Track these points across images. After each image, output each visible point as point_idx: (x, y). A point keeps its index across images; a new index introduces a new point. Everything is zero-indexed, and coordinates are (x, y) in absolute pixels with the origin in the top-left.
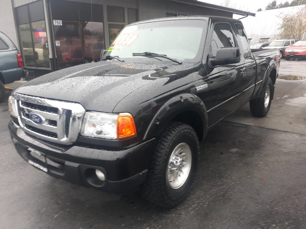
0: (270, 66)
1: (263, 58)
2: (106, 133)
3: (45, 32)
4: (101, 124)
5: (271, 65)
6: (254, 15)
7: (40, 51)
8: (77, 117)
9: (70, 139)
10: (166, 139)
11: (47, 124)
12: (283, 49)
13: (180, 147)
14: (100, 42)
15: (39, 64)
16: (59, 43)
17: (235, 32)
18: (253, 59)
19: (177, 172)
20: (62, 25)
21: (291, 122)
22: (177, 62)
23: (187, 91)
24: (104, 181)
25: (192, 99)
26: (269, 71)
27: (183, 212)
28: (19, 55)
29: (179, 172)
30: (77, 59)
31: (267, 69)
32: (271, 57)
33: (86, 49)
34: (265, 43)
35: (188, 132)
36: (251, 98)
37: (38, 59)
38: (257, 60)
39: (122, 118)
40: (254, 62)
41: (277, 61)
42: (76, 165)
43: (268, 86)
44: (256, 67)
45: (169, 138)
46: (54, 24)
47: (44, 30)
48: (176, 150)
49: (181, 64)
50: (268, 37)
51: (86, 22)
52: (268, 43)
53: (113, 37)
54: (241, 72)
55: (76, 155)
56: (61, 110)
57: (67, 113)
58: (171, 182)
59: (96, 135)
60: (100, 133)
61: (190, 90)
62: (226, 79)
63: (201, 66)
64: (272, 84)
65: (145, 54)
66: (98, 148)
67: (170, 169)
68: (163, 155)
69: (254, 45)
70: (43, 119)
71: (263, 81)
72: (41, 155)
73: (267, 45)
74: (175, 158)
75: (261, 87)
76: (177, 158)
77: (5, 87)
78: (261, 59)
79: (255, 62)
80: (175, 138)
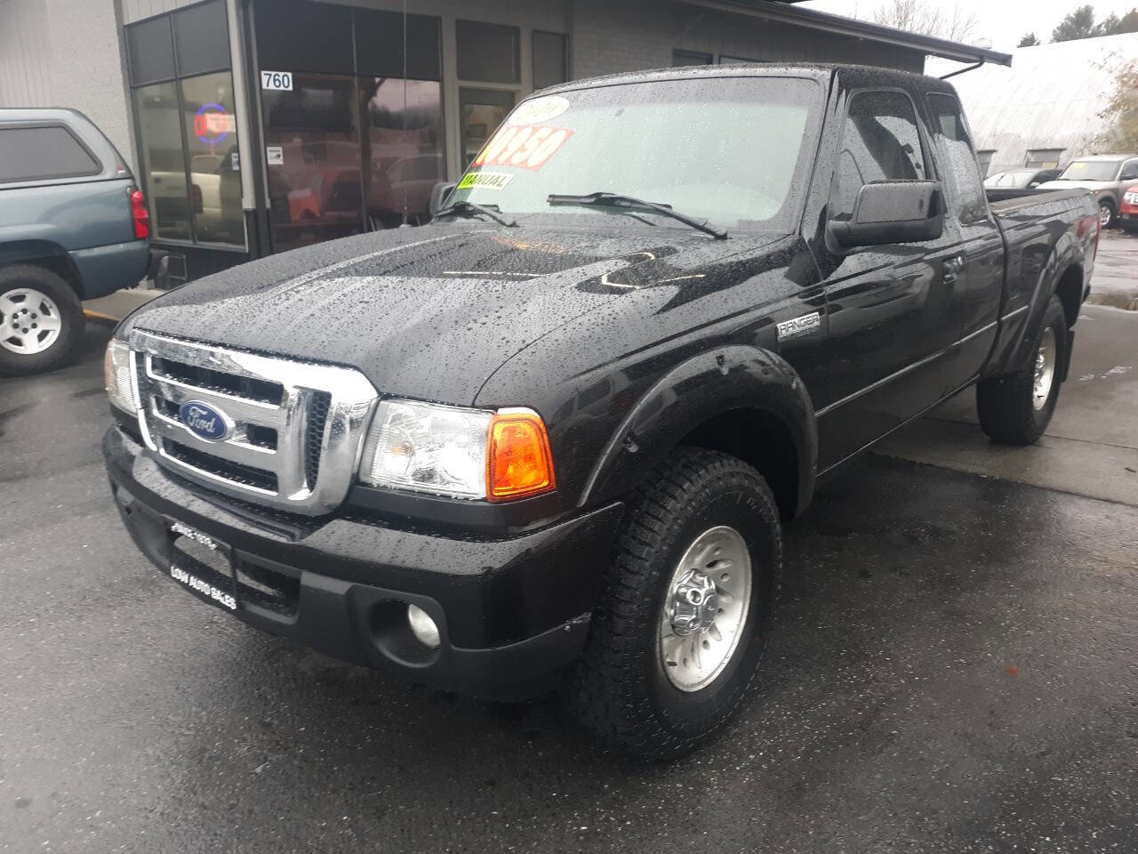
0: (1058, 254)
1: (1034, 225)
2: (448, 478)
3: (229, 113)
4: (431, 446)
5: (1063, 251)
6: (1005, 60)
7: (209, 183)
8: (348, 417)
9: (322, 495)
10: (661, 510)
11: (242, 441)
12: (1115, 191)
13: (712, 542)
14: (426, 155)
15: (206, 229)
16: (279, 156)
17: (926, 124)
18: (992, 226)
19: (698, 632)
20: (291, 88)
21: (1133, 468)
22: (709, 231)
23: (743, 336)
24: (437, 648)
25: (762, 368)
26: (1053, 272)
27: (714, 775)
28: (136, 195)
29: (704, 631)
30: (343, 213)
31: (1047, 267)
32: (1064, 219)
33: (374, 179)
34: (1048, 167)
35: (741, 487)
36: (981, 371)
37: (201, 211)
38: (1009, 229)
39: (506, 425)
40: (996, 237)
41: (1086, 238)
42: (339, 587)
43: (1047, 329)
44: (1006, 254)
45: (671, 504)
46: (264, 87)
47: (228, 107)
48: (696, 551)
49: (724, 237)
50: (1059, 147)
51: (377, 80)
52: (1059, 168)
53: (477, 135)
54: (948, 274)
55: (342, 552)
56: (293, 394)
57: (314, 401)
58: (673, 664)
59: (412, 482)
60: (428, 476)
61: (755, 335)
62: (893, 299)
63: (799, 246)
64: (1065, 324)
65: (593, 200)
66: (420, 531)
67: (672, 618)
68: (647, 564)
69: (1002, 174)
70: (230, 423)
71: (1032, 310)
72: (217, 549)
73: (1054, 175)
74: (691, 580)
75: (1023, 331)
76: (699, 579)
77: (85, 311)
78: (1026, 227)
79: (999, 239)
80: (693, 507)
